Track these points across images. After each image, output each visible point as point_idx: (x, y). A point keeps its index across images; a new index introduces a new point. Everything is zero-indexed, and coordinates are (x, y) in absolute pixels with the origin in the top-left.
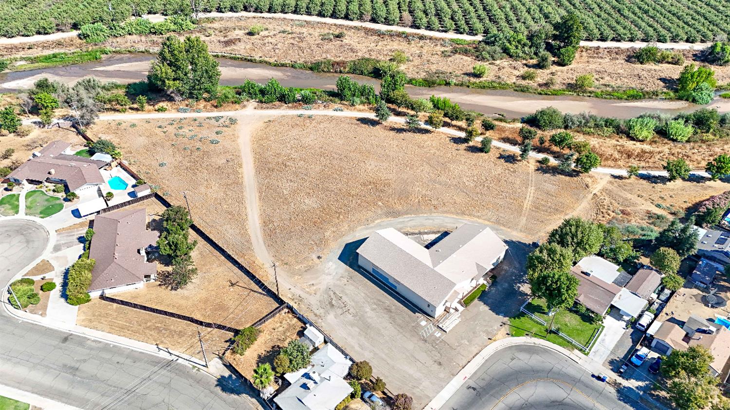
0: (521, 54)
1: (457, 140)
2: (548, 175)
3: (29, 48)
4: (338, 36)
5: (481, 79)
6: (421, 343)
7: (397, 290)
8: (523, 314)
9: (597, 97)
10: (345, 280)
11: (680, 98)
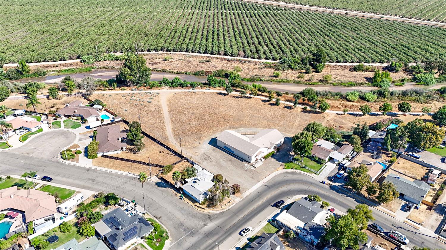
0: (297, 68)
1: (264, 101)
2: (306, 114)
3: (56, 67)
4: (208, 61)
5: (278, 78)
6: (245, 171)
7: (235, 154)
8: (291, 162)
9: (334, 85)
10: (211, 151)
11: (374, 86)
